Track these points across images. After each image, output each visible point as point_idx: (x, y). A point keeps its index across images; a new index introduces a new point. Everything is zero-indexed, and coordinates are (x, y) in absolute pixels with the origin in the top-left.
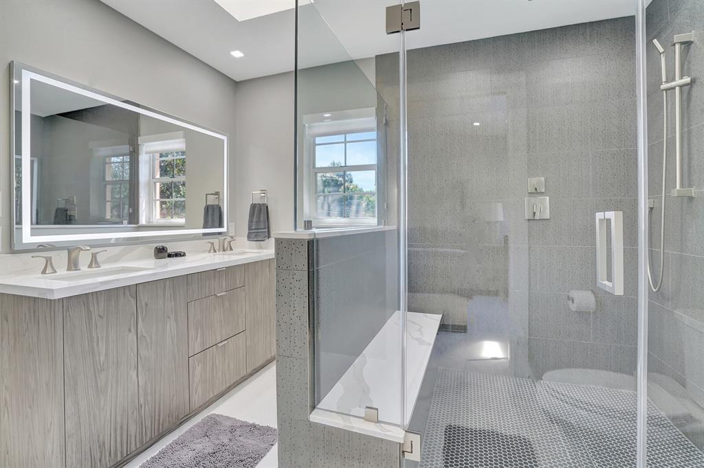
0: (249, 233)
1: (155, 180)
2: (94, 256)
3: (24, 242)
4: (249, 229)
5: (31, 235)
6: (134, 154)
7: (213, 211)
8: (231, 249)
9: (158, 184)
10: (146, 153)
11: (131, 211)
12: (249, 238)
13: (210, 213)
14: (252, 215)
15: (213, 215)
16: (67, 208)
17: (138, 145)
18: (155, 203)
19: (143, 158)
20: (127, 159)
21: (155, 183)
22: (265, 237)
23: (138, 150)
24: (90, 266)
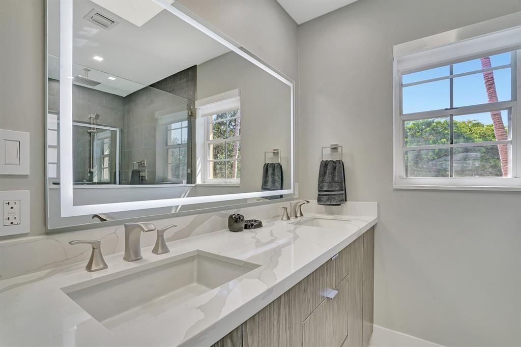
0: (319, 195)
1: (209, 142)
2: (160, 235)
3: (62, 216)
4: (319, 191)
5: (74, 206)
6: (191, 117)
7: (274, 170)
8: (302, 215)
9: (212, 146)
10: (202, 116)
11: (189, 172)
12: (319, 200)
13: (270, 172)
14: (322, 174)
15: (273, 174)
16: (140, 169)
17: (195, 109)
18: (209, 164)
19: (200, 121)
20: (185, 123)
21: (209, 145)
22: (342, 200)
23: (195, 114)
24: (155, 251)
